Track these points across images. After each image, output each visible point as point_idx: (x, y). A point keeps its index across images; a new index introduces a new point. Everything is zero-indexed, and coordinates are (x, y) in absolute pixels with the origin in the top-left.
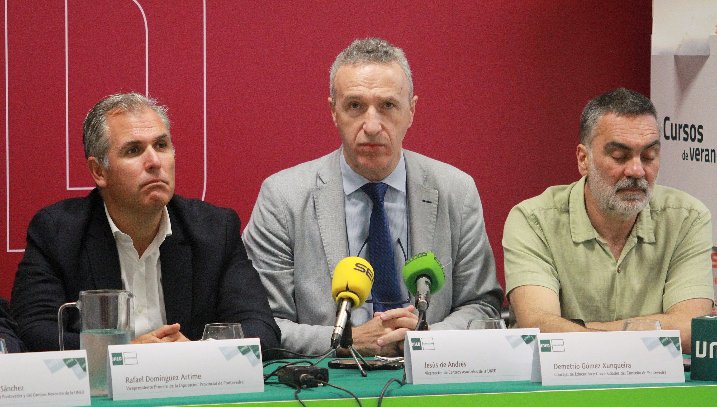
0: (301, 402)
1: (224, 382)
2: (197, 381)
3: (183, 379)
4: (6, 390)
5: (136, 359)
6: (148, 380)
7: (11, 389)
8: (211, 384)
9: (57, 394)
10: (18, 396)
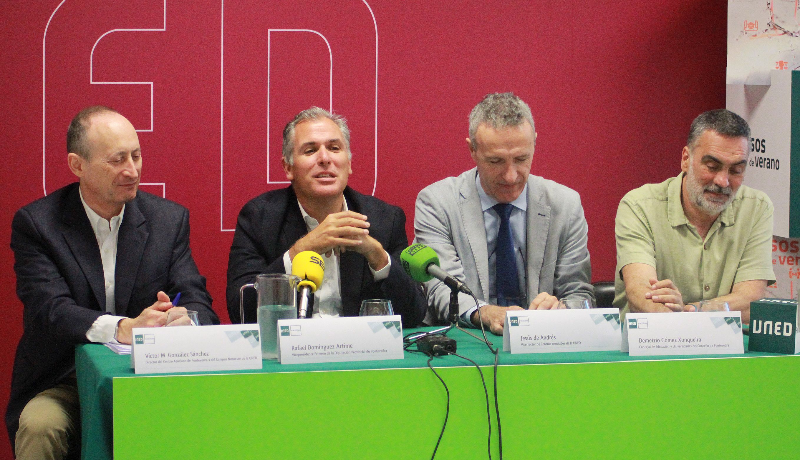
0: (432, 369)
1: (372, 351)
2: (349, 349)
3: (338, 348)
4: (195, 355)
5: (300, 331)
6: (309, 348)
7: (198, 355)
8: (360, 352)
9: (235, 359)
10: (204, 360)
